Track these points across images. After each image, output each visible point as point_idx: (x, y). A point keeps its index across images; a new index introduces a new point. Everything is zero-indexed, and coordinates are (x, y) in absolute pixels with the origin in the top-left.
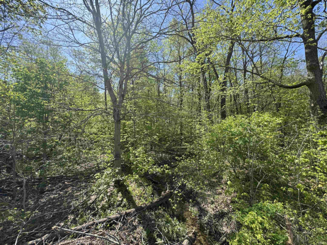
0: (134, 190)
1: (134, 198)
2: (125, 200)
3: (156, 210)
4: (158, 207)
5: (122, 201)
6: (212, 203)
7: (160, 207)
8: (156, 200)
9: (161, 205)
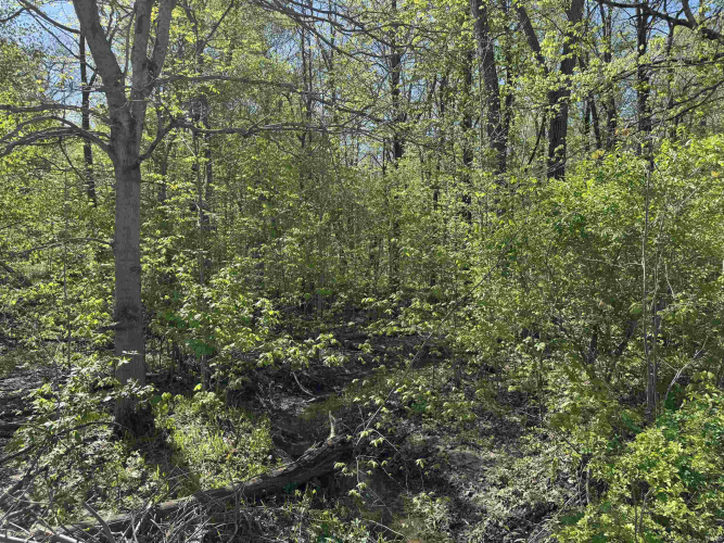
0: (196, 443)
1: (193, 469)
2: (155, 475)
3: (280, 501)
4: (291, 491)
5: (143, 479)
6: (504, 482)
7: (297, 492)
8: (282, 467)
9: (302, 488)
